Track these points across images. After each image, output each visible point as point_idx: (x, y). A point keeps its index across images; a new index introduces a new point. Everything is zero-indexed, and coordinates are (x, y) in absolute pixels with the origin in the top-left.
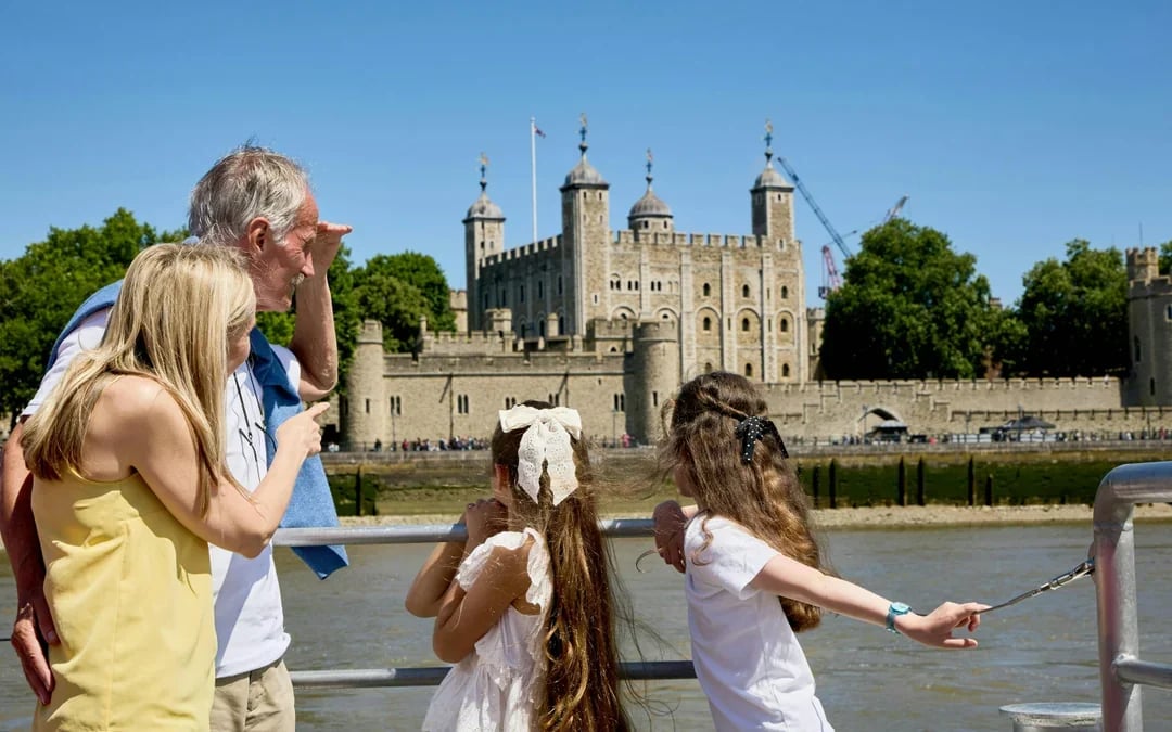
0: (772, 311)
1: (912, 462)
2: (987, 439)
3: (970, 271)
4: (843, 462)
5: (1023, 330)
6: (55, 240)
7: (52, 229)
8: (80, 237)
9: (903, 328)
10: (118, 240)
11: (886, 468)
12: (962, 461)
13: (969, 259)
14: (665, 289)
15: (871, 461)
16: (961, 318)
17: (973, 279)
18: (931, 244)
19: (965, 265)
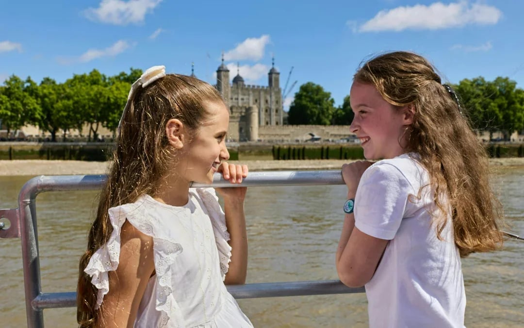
0: (274, 107)
1: (325, 147)
2: (345, 141)
3: (329, 97)
4: (307, 147)
5: (343, 113)
6: (75, 78)
7: (74, 74)
8: (83, 77)
9: (312, 112)
10: (95, 78)
11: (319, 149)
12: (339, 147)
13: (330, 93)
14: (245, 101)
15: (315, 147)
16: (328, 109)
17: (330, 99)
18: (319, 89)
19: (327, 95)
